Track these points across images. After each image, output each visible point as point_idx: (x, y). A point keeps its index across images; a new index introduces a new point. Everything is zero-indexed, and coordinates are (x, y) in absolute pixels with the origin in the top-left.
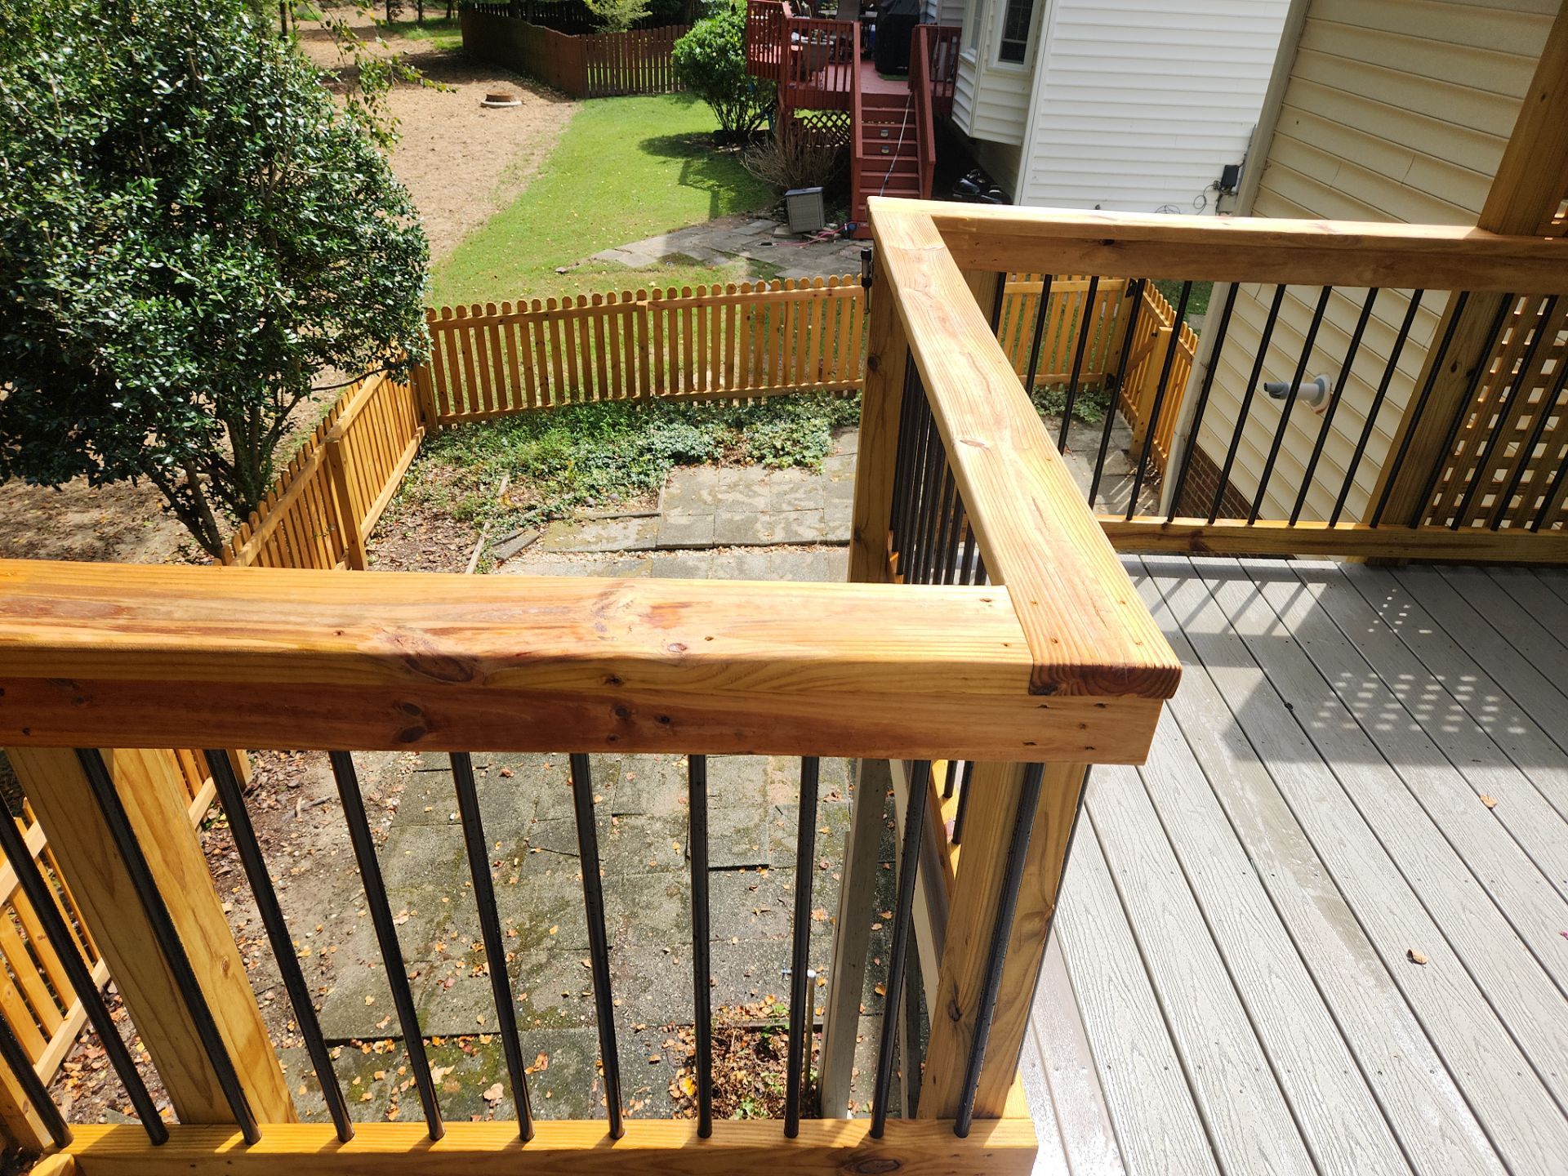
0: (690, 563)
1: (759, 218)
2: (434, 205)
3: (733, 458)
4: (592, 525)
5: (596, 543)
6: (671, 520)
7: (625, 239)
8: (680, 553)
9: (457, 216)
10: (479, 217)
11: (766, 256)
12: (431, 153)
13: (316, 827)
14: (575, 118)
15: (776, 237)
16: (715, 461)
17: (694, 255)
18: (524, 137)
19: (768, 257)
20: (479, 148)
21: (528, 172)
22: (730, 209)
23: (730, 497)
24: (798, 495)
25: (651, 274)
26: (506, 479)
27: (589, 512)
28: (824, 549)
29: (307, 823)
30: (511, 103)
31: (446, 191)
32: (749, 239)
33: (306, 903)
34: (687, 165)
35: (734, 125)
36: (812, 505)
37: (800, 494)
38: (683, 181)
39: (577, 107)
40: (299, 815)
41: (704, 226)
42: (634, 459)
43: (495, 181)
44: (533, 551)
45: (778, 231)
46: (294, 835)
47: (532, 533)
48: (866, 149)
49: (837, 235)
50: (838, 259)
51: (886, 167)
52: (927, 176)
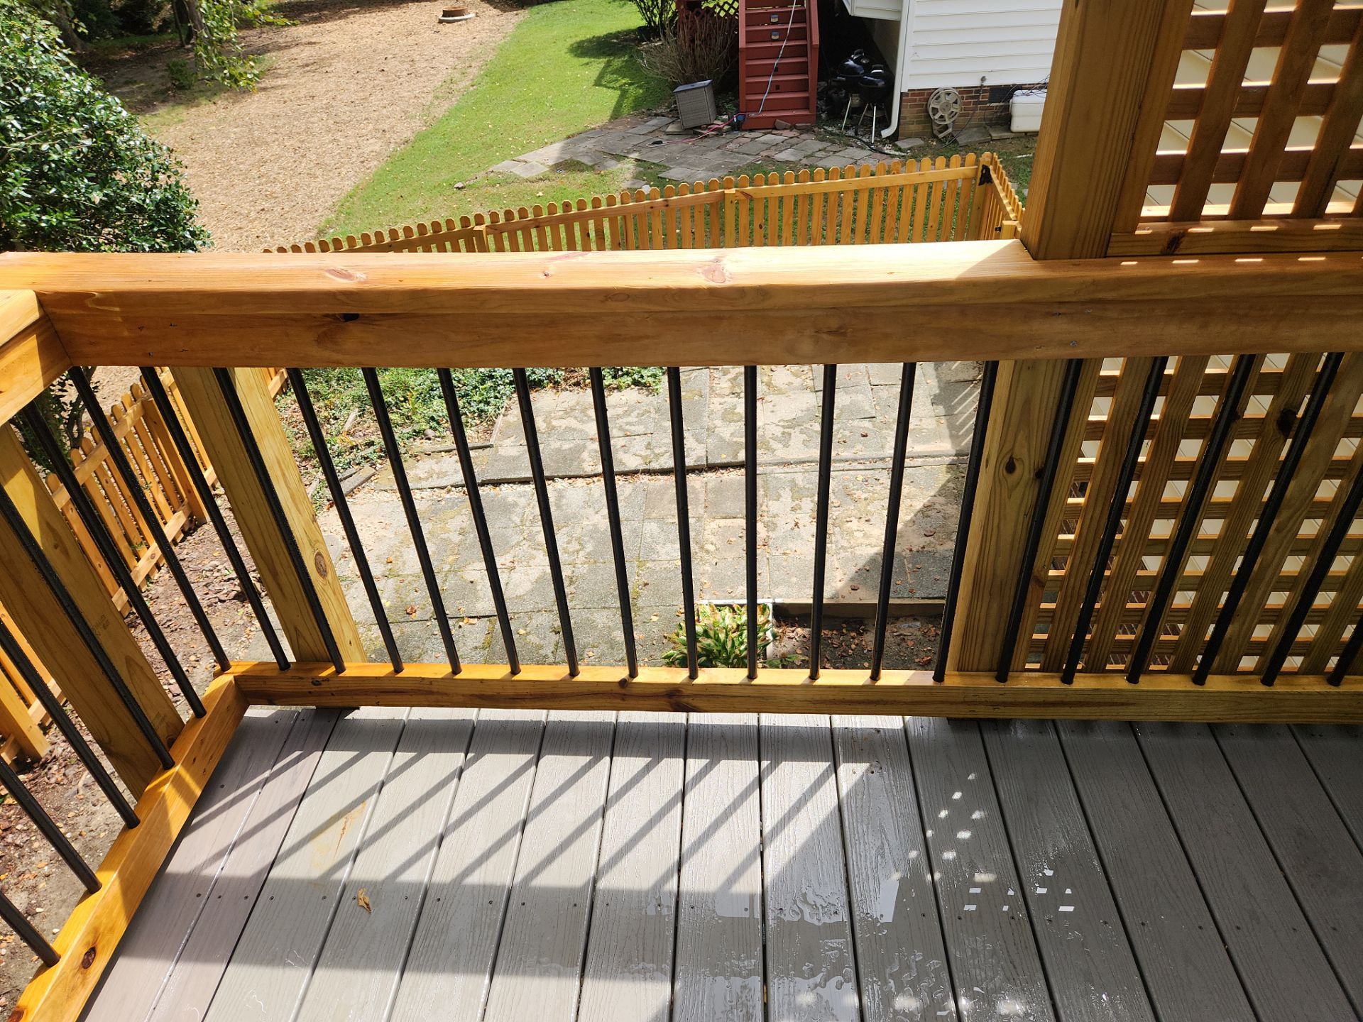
0: (510, 500)
1: (656, 115)
2: (371, 127)
3: (573, 381)
4: (426, 459)
5: (427, 479)
6: (502, 452)
7: (526, 148)
8: (504, 487)
9: (388, 136)
10: (408, 135)
11: (654, 156)
12: (381, 74)
13: (94, 805)
14: (519, 26)
15: (668, 134)
16: (556, 384)
17: (585, 160)
18: (468, 50)
19: (657, 156)
20: (425, 64)
21: (462, 85)
22: (632, 108)
23: (562, 424)
24: (630, 419)
25: (542, 183)
26: (355, 412)
27: (427, 446)
28: (646, 478)
29: (87, 800)
30: (465, 17)
31: (384, 111)
32: (642, 139)
33: (64, 892)
34: (608, 64)
35: (657, 19)
36: (641, 429)
37: (632, 418)
38: (598, 83)
39: (523, 15)
40: (81, 792)
41: (603, 128)
42: (475, 387)
43: (430, 97)
44: (366, 490)
45: (671, 129)
46: (71, 814)
47: (367, 470)
48: (751, 37)
49: (726, 127)
50: (723, 153)
51: (773, 53)
52: (812, 60)
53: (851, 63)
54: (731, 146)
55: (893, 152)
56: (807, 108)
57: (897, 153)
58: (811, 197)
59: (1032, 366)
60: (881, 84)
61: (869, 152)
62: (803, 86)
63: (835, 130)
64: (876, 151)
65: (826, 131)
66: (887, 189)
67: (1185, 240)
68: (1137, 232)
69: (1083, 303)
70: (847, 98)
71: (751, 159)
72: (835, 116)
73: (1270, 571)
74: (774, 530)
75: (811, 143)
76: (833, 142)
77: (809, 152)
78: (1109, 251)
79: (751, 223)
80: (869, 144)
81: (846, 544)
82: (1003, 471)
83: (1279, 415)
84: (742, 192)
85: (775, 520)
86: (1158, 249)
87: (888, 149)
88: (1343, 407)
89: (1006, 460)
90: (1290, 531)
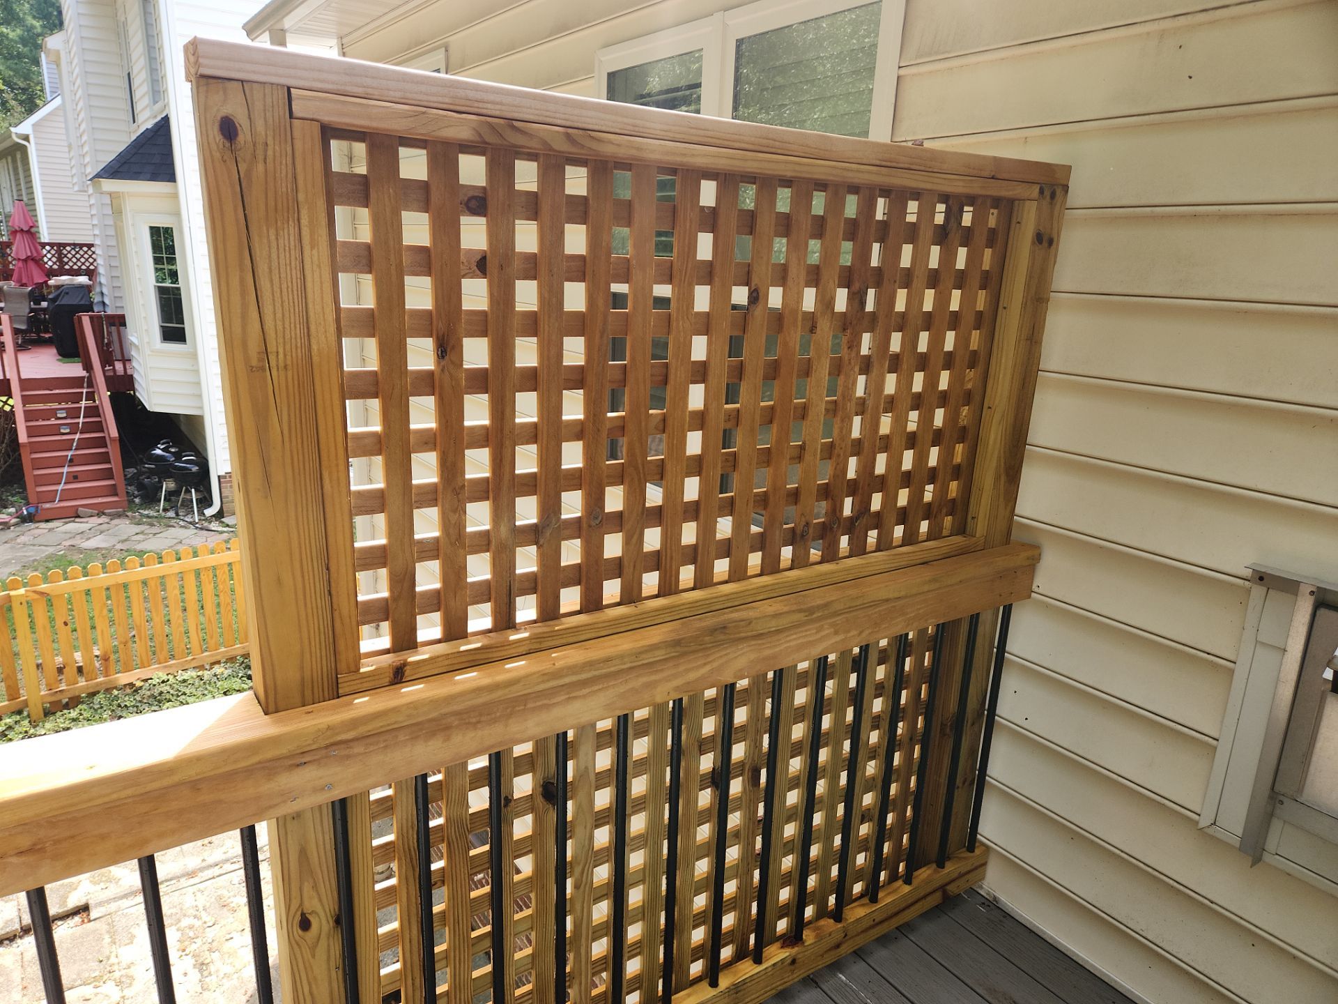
48: (31, 432)
49: (14, 521)
50: (12, 548)
51: (67, 446)
52: (114, 451)
53: (158, 452)
54: (22, 539)
55: (220, 529)
56: (116, 495)
57: (225, 529)
58: (125, 586)
59: (297, 816)
60: (195, 469)
61: (195, 531)
62: (108, 474)
63: (152, 513)
64: (201, 529)
65: (141, 515)
66: (214, 568)
67: (407, 668)
68: (362, 670)
69: (327, 747)
70: (160, 483)
71: (51, 550)
72: (150, 498)
73: (584, 925)
74: (131, 984)
75: (125, 527)
76: (152, 525)
77: (125, 537)
78: (341, 691)
79: (52, 620)
80: (193, 523)
81: (229, 970)
82: (297, 931)
83: (541, 789)
84: (35, 592)
85: (131, 972)
86: (387, 680)
87: (214, 526)
88: (586, 768)
89: (298, 918)
90: (586, 884)
